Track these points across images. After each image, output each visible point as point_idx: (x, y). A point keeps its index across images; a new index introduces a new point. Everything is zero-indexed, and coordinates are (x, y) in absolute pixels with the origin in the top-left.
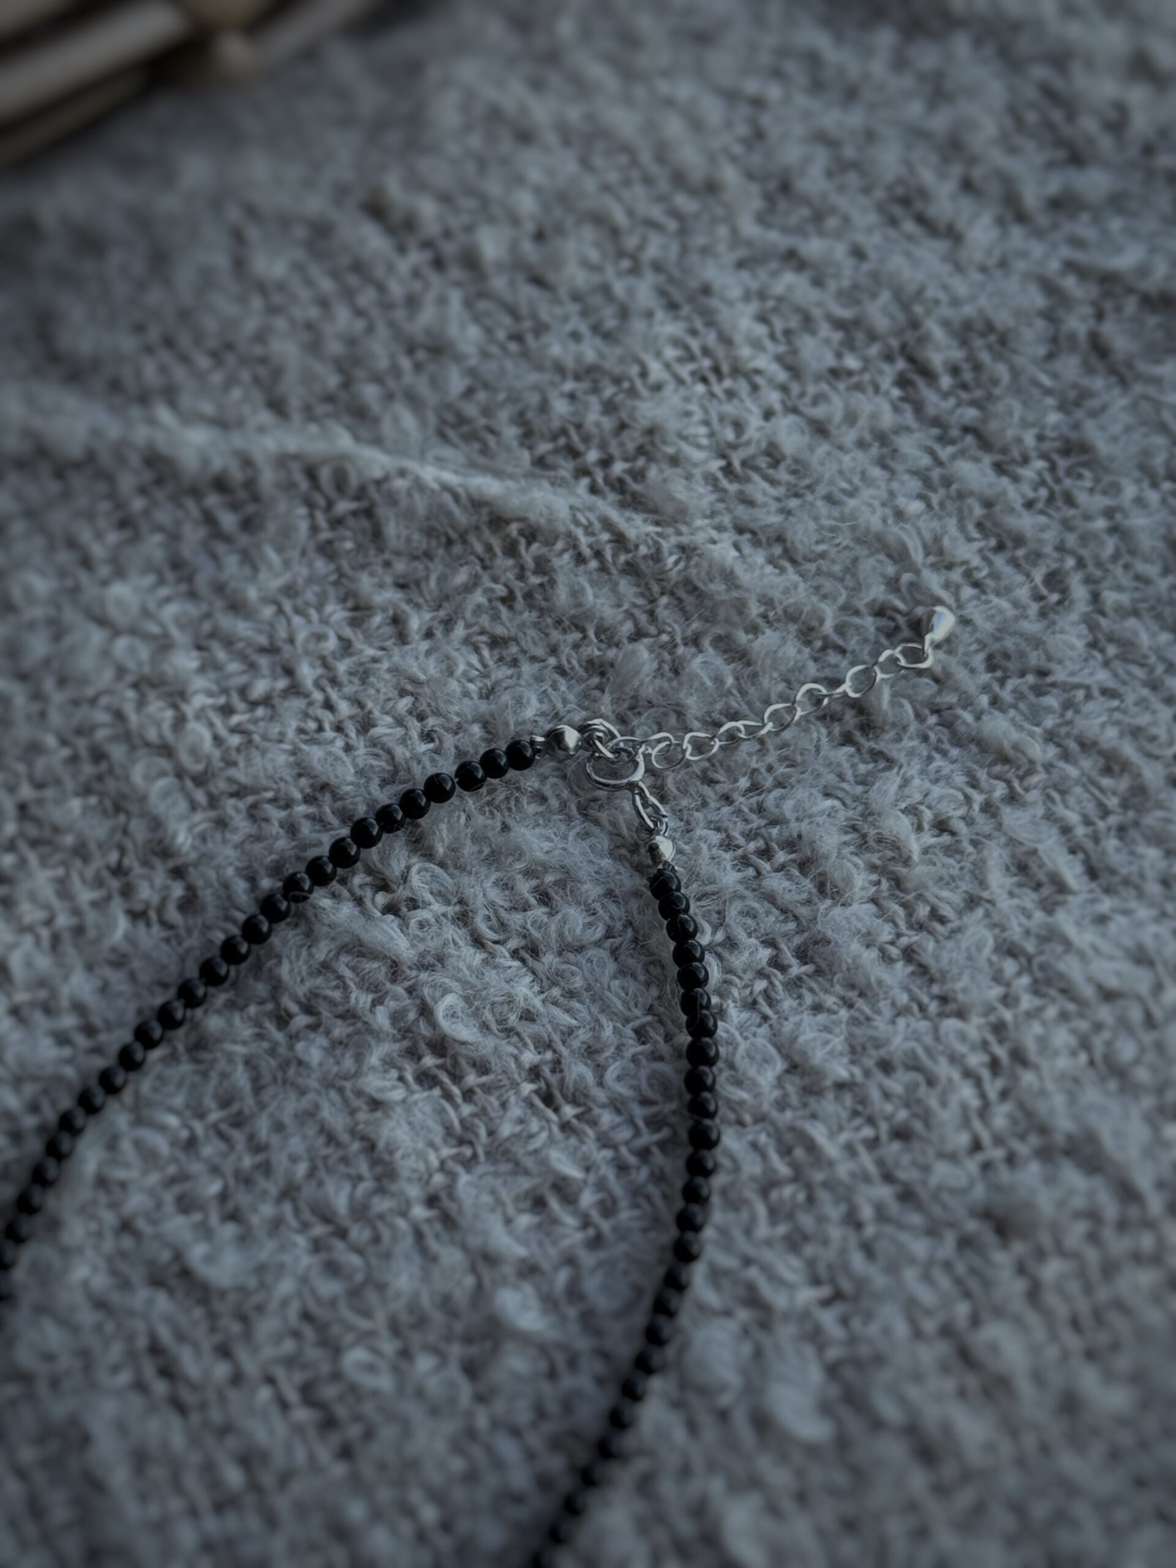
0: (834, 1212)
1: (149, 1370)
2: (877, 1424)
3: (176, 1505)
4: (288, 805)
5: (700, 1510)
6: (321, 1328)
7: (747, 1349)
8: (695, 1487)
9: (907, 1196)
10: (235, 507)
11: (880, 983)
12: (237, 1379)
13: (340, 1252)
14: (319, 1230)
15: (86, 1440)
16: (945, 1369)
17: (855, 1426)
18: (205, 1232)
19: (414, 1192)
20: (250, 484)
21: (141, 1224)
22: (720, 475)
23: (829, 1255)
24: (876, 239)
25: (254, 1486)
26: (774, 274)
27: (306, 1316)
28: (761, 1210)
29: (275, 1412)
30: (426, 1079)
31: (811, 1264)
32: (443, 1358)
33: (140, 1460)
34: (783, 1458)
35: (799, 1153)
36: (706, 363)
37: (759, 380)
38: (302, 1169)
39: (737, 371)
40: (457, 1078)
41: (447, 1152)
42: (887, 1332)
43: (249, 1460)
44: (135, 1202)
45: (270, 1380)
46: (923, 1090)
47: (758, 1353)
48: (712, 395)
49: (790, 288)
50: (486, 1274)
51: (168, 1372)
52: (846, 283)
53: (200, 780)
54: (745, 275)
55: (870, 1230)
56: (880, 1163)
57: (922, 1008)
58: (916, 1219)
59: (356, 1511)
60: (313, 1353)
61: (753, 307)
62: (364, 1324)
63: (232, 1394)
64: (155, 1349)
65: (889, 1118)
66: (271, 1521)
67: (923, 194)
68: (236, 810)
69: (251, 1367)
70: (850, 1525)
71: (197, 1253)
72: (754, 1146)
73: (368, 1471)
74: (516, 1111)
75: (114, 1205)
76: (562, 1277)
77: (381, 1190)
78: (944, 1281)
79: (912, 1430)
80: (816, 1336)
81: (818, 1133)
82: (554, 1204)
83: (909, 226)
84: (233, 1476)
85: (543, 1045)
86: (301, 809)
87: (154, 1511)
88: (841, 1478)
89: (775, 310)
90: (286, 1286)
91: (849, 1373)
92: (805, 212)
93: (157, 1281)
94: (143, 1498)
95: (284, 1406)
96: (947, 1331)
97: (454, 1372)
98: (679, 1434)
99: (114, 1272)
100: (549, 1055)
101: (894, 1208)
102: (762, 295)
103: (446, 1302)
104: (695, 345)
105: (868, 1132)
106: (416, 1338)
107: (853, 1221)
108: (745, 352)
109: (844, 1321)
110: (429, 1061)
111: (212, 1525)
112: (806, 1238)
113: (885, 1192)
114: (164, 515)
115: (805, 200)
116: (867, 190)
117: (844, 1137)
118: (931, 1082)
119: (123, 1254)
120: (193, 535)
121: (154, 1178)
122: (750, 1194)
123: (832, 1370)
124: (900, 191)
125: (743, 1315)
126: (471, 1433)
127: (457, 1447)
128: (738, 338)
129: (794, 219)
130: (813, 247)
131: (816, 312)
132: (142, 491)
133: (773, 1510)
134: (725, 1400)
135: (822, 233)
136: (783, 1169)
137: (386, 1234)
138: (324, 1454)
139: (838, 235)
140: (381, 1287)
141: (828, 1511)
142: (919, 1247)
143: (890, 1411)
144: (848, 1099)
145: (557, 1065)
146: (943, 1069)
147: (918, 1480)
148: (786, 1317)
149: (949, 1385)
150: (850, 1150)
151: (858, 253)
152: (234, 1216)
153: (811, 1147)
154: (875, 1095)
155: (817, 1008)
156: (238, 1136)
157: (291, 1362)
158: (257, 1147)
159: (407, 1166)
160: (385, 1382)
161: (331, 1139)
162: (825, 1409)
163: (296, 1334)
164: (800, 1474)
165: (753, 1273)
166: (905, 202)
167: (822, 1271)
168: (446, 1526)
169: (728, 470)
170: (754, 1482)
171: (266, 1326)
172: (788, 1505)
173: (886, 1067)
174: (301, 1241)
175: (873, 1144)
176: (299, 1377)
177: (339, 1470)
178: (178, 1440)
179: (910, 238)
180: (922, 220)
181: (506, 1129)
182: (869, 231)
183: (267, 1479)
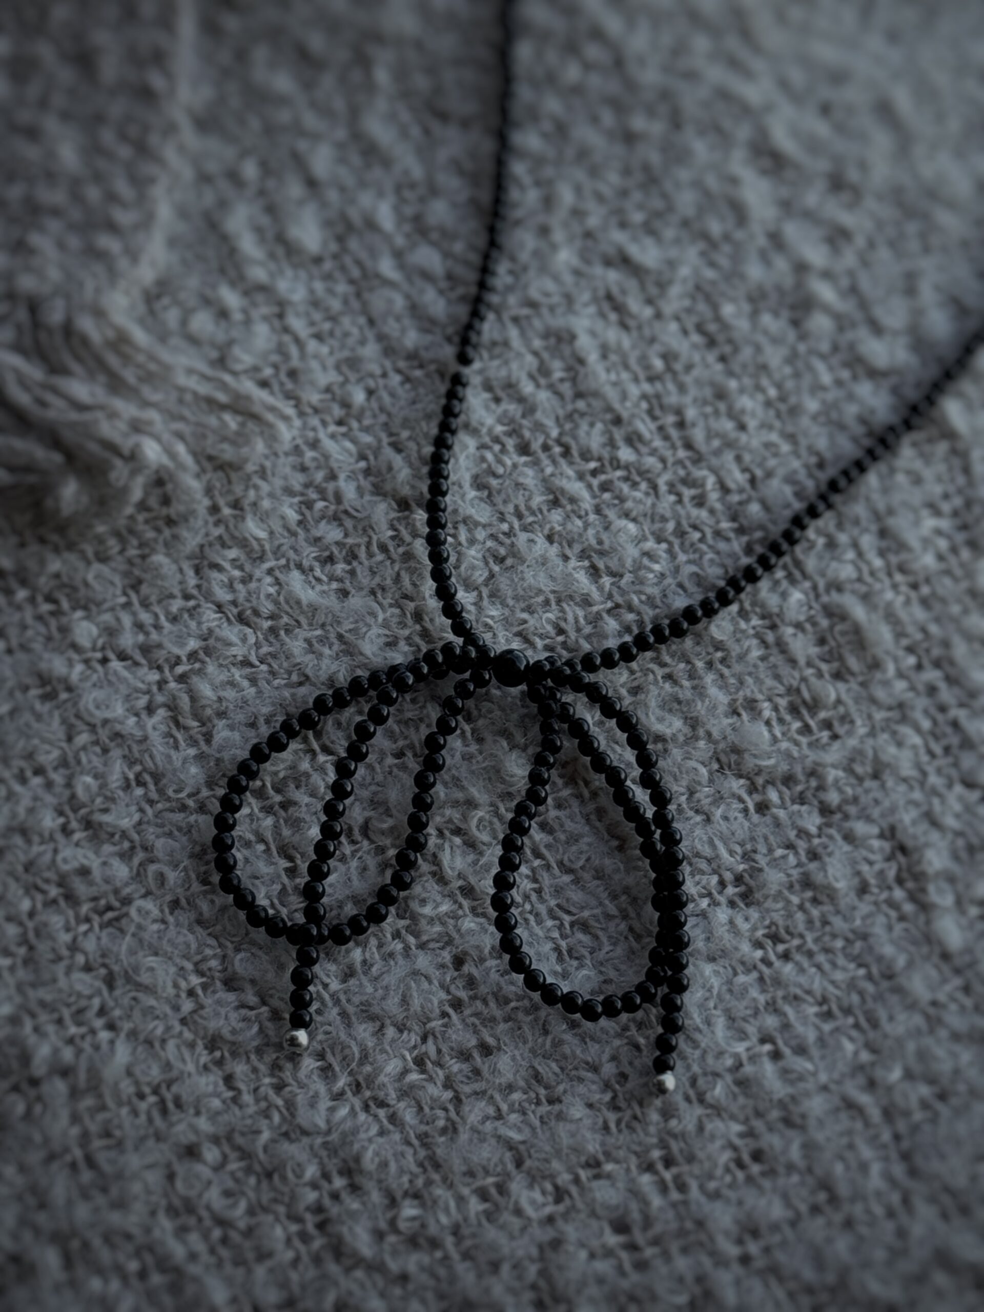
3: (625, 376)
12: (658, 316)
15: (573, 337)
43: (668, 357)
51: (619, 308)
66: (682, 388)
87: (613, 377)
94: (608, 370)
171: (675, 291)
178: (626, 343)
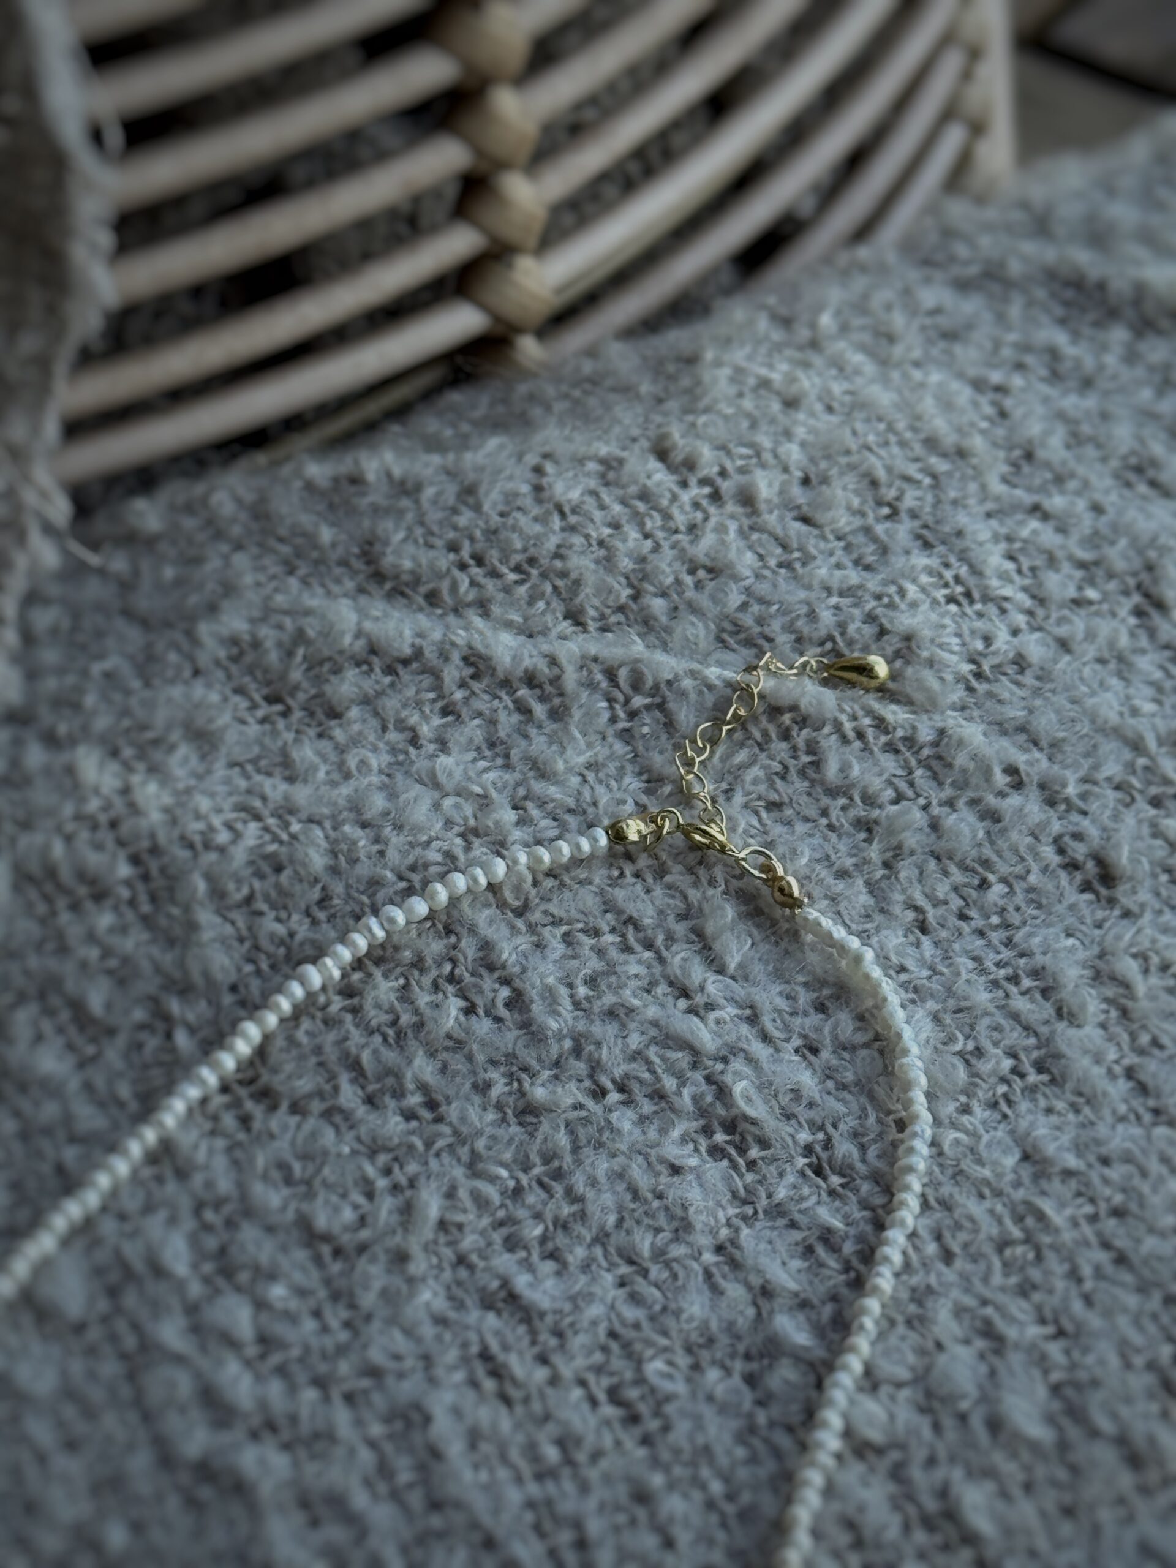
0: (1057, 1266)
1: (480, 1371)
2: (1094, 1433)
4: (596, 933)
5: (943, 1493)
6: (626, 1346)
7: (983, 1369)
8: (940, 1474)
9: (1121, 1260)
10: (542, 699)
11: (1105, 1094)
13: (641, 1286)
14: (624, 1269)
16: (1151, 1396)
17: (1074, 1432)
18: (527, 1265)
19: (704, 1241)
20: (556, 681)
21: (474, 1258)
22: (970, 677)
23: (1055, 1301)
24: (1113, 497)
25: (569, 1461)
26: (1021, 523)
27: (612, 1334)
28: (997, 1264)
29: (586, 1407)
30: (716, 1152)
31: (1039, 1309)
32: (728, 1372)
33: (474, 1438)
34: (1014, 1455)
35: (1030, 1221)
36: (959, 589)
37: (1007, 605)
38: (612, 1219)
39: (986, 599)
40: (742, 1151)
41: (732, 1211)
42: (1102, 1362)
44: (469, 1242)
45: (582, 1383)
46: (1137, 1181)
47: (993, 1373)
48: (964, 614)
49: (1035, 532)
50: (765, 1306)
52: (1087, 531)
53: (520, 913)
54: (994, 523)
55: (1088, 1285)
56: (1099, 1234)
57: (1138, 1118)
58: (1128, 1278)
59: (657, 1480)
60: (618, 1363)
61: (1003, 546)
62: (664, 1342)
63: (549, 1391)
64: (485, 1356)
65: (1108, 1200)
67: (1154, 463)
68: (553, 937)
69: (567, 1371)
70: (1068, 1512)
71: (521, 1281)
72: (991, 1212)
73: (665, 1456)
74: (790, 1178)
75: (451, 1244)
76: (828, 1310)
77: (676, 1239)
78: (1152, 1329)
79: (1122, 1441)
80: (1042, 1362)
81: (1047, 1206)
82: (821, 1251)
83: (1143, 488)
84: (552, 1454)
85: (816, 1127)
86: (609, 938)
88: (1062, 1474)
89: (1022, 550)
90: (595, 1310)
91: (1069, 1392)
92: (1048, 476)
93: (487, 1303)
95: (594, 1402)
96: (1152, 1366)
97: (736, 1380)
98: (927, 1432)
99: (451, 1298)
100: (821, 1136)
101: (1109, 1269)
102: (1009, 539)
103: (730, 1328)
104: (948, 575)
105: (1089, 1209)
106: (705, 1355)
107: (1075, 1275)
108: (994, 582)
109: (1067, 1352)
110: (720, 1137)
111: (533, 1489)
112: (1035, 1287)
113: (1103, 1257)
114: (483, 703)
115: (1047, 465)
116: (1104, 460)
117: (1069, 1212)
118: (1144, 1174)
119: (459, 1283)
120: (508, 721)
121: (485, 1221)
122: (988, 1249)
123: (1056, 1389)
124: (1133, 461)
125: (980, 1344)
126: (752, 1429)
127: (741, 1438)
128: (988, 572)
129: (1037, 481)
130: (1056, 502)
131: (1060, 554)
132: (463, 685)
133: (1004, 1494)
134: (964, 1405)
135: (1062, 492)
136: (1017, 1233)
137: (681, 1274)
138: (629, 1443)
139: (1078, 493)
140: (677, 1313)
141: (1050, 1499)
142: (1132, 1300)
143: (1105, 1424)
144: (1073, 1184)
145: (828, 1145)
146: (1155, 1167)
147: (1126, 1480)
148: (1017, 1346)
149: (1154, 1408)
150: (1075, 1223)
151: (1097, 509)
152: (553, 1255)
153: (1041, 1216)
154: (1096, 1180)
155: (1049, 1111)
156: (558, 1189)
157: (599, 1370)
158: (572, 1196)
159: (699, 1220)
160: (679, 1387)
161: (636, 1195)
162: (1050, 1420)
163: (605, 1349)
164: (1028, 1469)
165: (989, 1311)
166: (1139, 470)
167: (1048, 1314)
168: (731, 1497)
169: (979, 675)
170: (989, 1473)
172: (1017, 1492)
173: (1105, 1161)
174: (609, 1278)
175: (1093, 1218)
176: (606, 1382)
177: (641, 1452)
179: (1144, 498)
180: (1153, 484)
181: (781, 1193)
182: (1107, 492)
183: (581, 1457)
